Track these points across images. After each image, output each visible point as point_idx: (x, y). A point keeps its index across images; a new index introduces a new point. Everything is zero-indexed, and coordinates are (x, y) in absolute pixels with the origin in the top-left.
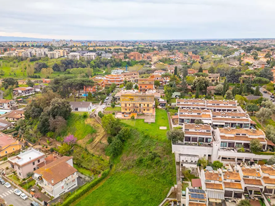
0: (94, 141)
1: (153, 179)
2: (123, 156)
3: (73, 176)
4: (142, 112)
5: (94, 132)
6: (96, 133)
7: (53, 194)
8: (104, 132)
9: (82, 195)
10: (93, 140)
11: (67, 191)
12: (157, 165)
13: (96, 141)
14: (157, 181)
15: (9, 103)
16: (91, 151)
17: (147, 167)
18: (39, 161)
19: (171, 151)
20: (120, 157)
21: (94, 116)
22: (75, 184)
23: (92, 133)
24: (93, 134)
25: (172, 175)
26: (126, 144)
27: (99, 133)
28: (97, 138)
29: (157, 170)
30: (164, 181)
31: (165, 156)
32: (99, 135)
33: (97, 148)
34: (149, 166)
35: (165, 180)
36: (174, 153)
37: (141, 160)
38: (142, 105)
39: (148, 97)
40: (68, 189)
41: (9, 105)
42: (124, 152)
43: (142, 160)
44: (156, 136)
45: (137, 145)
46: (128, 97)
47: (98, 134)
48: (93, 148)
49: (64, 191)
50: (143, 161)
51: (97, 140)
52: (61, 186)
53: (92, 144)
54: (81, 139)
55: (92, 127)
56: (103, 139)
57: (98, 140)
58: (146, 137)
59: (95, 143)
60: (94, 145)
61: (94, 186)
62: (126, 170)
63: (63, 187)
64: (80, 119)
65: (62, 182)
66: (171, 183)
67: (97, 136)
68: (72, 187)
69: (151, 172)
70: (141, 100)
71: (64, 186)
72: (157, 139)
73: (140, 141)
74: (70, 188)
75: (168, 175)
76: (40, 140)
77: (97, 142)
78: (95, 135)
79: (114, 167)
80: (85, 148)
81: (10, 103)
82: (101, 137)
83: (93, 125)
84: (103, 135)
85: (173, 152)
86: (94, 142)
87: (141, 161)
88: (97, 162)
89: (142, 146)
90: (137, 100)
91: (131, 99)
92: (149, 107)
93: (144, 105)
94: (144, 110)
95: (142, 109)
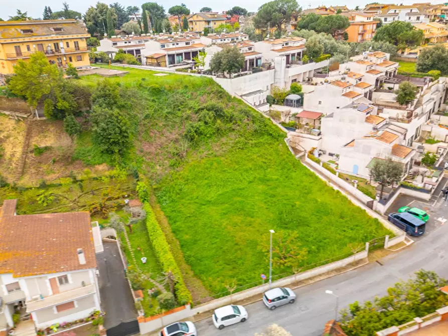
0: (8, 156)
2: (141, 147)
8: (17, 124)
14: (257, 146)
19: (229, 95)
20: (134, 153)
28: (8, 146)
31: (229, 106)
32: (8, 137)
36: (235, 97)
37: (196, 131)
38: (61, 44)
44: (179, 83)
48: (23, 173)
51: (13, 150)
56: (33, 139)
59: (16, 159)
60: (16, 165)
62: (177, 164)
70: (54, 32)
77: (18, 155)
82: (21, 138)
84: (23, 133)
85: (232, 95)
87: (196, 133)
90: (44, 34)
91: (25, 31)
92: (81, 49)
93: (68, 46)
94: (68, 59)
95: (65, 59)
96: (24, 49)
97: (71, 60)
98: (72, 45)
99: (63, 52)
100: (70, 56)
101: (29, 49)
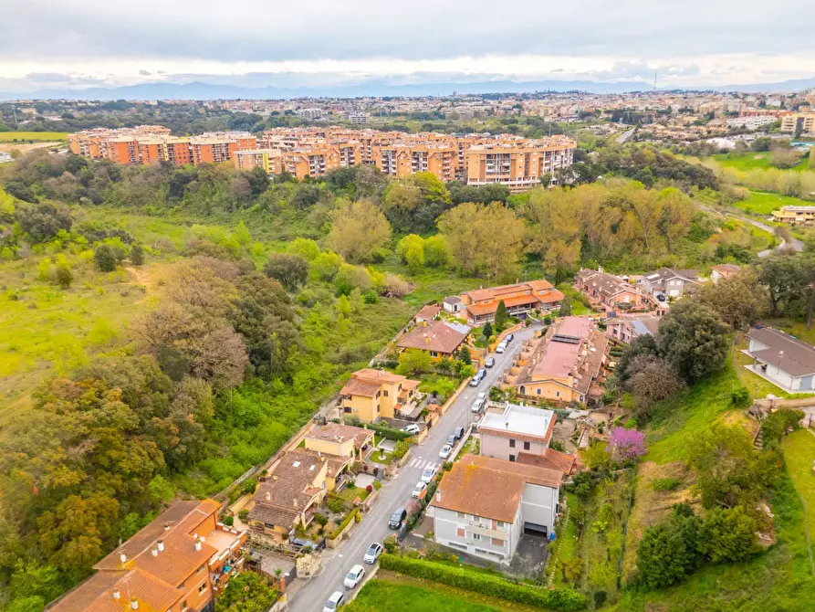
0: (674, 494)
2: (659, 606)
3: (499, 528)
11: (471, 551)
13: (677, 498)
16: (637, 517)
18: (527, 446)
20: (652, 599)
22: (502, 556)
40: (477, 550)
49: (465, 548)
52: (455, 525)
53: (662, 495)
54: (659, 460)
59: (670, 501)
63: (461, 533)
65: (462, 519)
68: (490, 553)
71: (465, 533)
77: (675, 501)
86: (672, 498)
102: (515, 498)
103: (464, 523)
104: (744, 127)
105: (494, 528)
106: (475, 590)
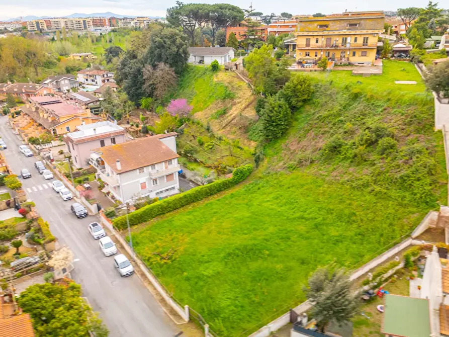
0: (227, 115)
1: (369, 189)
2: (290, 141)
3: (170, 166)
4: (348, 59)
5: (228, 97)
6: (232, 99)
7: (120, 196)
8: (251, 96)
9: (182, 206)
10: (225, 112)
11: (153, 196)
12: (384, 156)
14: (379, 196)
15: (103, 76)
16: (219, 133)
17: (351, 162)
18: (113, 141)
19: (433, 125)
20: (281, 144)
21: (234, 68)
22: (174, 188)
23: (225, 98)
24: (227, 100)
25: (433, 182)
26: (301, 117)
27: (240, 98)
28: (234, 108)
29: (381, 167)
30: (404, 197)
31: (410, 138)
32: (239, 103)
33: (232, 128)
34: (358, 160)
35: (407, 194)
36: (440, 131)
37: (335, 147)
38: (349, 39)
39: (368, 21)
40: (157, 194)
41: (103, 79)
42: (292, 132)
43: (340, 145)
44: (385, 93)
45: (328, 117)
46: (316, 24)
47: (237, 100)
48: (224, 128)
49: (148, 196)
50: (343, 147)
51: (234, 112)
52: (139, 181)
53: (222, 119)
54: (201, 109)
55: (227, 87)
56: (247, 109)
57: (236, 113)
58: (356, 97)
59: (230, 118)
60: (226, 121)
61: (211, 195)
62: (292, 168)
63: (143, 186)
64: (204, 74)
65: (142, 174)
66: (427, 203)
67: (235, 104)
68: (166, 190)
69: (364, 173)
70: (348, 27)
71: (147, 183)
72: (389, 100)
73: (337, 108)
74: (161, 192)
75: (419, 180)
76: (130, 116)
77: (232, 116)
78: (231, 104)
79: (265, 163)
80: (206, 127)
81: (105, 76)
82: (244, 106)
83: (229, 83)
84: (247, 103)
85: (438, 127)
86: (228, 117)
87: (335, 149)
88: (227, 153)
89: (342, 118)
90: (338, 29)
91: (321, 26)
92: (369, 44)
93: (356, 41)
94: (352, 54)
95: (348, 53)
96: (313, 41)
97: (354, 55)
98: (360, 40)
99: (348, 46)
100: (354, 51)
101: (317, 42)
102: (163, 147)
103: (142, 177)
104: (6, 29)
105: (166, 168)
106: (193, 202)
